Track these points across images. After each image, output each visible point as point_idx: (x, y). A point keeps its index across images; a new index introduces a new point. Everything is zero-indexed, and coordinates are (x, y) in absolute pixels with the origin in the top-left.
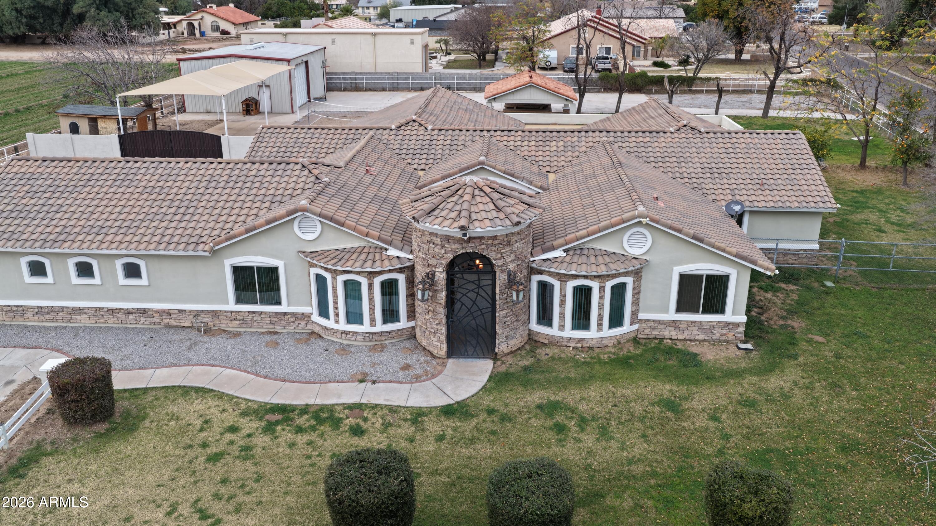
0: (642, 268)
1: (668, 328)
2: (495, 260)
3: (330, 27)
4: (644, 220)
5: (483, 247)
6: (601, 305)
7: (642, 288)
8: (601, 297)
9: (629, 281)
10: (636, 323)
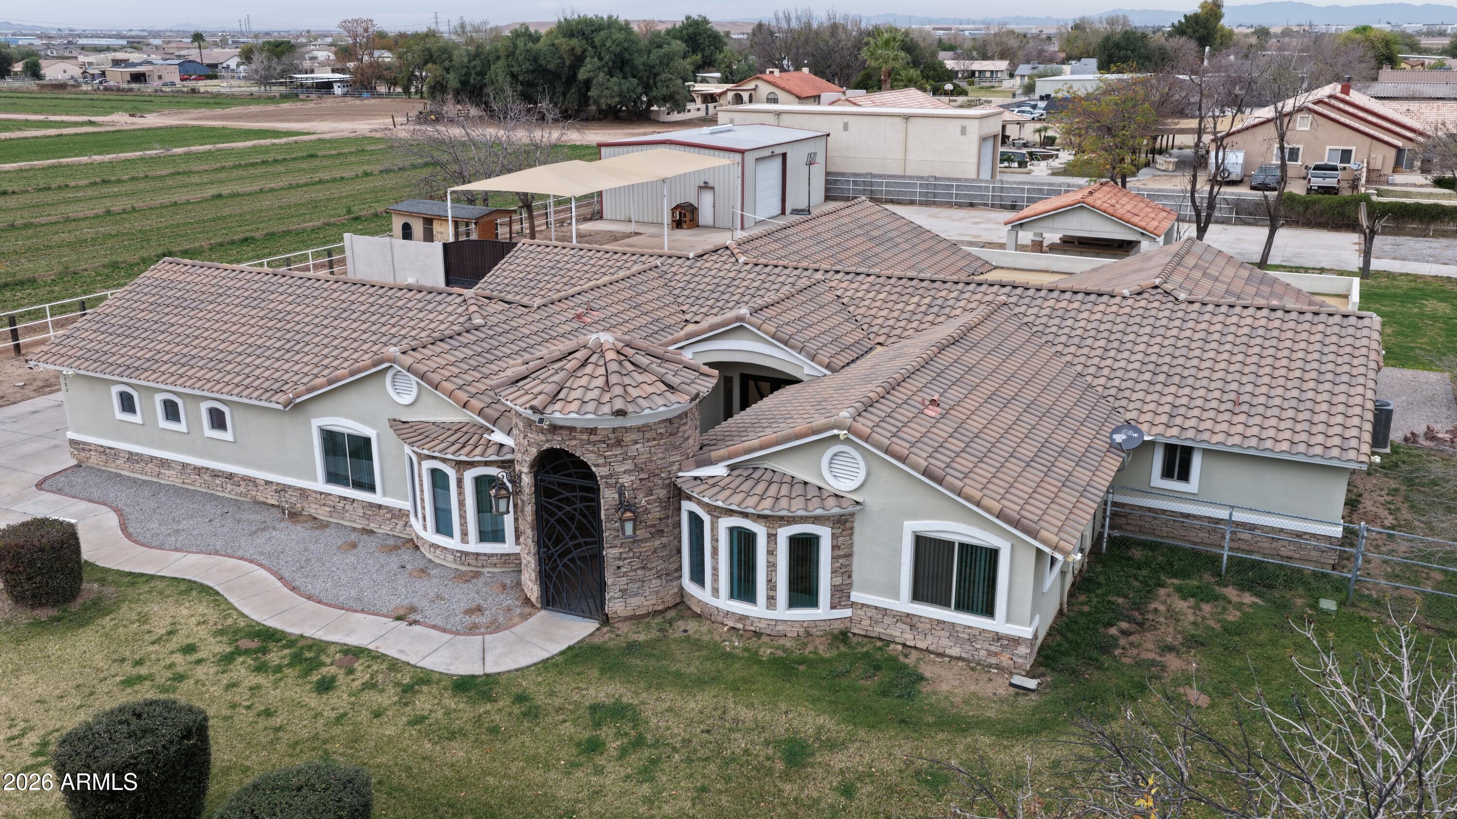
0: (852, 515)
1: (899, 624)
2: (596, 466)
3: (855, 104)
4: (843, 433)
5: (574, 443)
6: (772, 566)
7: (855, 549)
8: (771, 552)
9: (824, 533)
10: (845, 607)
